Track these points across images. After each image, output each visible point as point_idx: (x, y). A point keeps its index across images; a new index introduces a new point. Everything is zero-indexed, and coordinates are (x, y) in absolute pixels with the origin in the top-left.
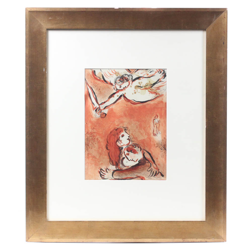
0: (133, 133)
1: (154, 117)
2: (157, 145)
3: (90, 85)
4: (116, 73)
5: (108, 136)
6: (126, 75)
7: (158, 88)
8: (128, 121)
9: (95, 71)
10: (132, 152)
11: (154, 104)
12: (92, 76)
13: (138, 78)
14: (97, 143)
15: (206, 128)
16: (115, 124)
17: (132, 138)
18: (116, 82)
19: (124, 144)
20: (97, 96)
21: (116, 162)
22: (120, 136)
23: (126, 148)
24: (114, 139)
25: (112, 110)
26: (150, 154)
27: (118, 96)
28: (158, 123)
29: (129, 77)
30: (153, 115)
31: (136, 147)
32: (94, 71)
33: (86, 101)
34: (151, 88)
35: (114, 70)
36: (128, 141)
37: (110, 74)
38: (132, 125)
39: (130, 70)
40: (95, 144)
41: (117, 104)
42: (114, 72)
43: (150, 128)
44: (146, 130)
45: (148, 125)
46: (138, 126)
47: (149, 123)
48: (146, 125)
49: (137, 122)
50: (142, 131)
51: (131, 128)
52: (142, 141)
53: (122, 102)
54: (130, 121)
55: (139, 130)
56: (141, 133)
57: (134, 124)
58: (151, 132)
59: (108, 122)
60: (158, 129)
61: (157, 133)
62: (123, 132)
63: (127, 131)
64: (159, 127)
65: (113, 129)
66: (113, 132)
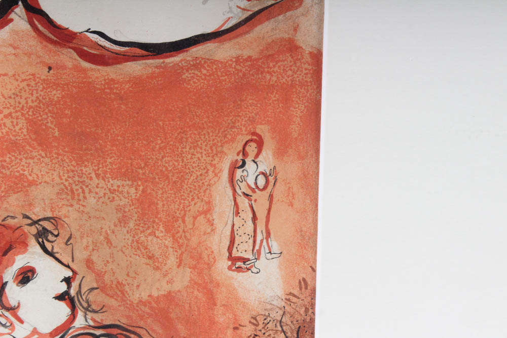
0: (94, 258)
1: (240, 148)
2: (253, 327)
8: (57, 180)
11: (238, 60)
17: (92, 289)
19: (35, 331)
22: (9, 275)
28: (265, 187)
30: (233, 140)
36: (63, 310)
38: (92, 200)
43: (208, 220)
44: (183, 234)
45: (199, 204)
46: (129, 211)
47: (205, 191)
48: (182, 201)
49: (123, 186)
50: (155, 239)
51: (81, 226)
52: (154, 305)
53: (15, 48)
54: (77, 178)
55: (134, 237)
56: (150, 258)
57: (99, 198)
58: (215, 248)
60: (261, 227)
61: (253, 250)
62: (30, 249)
63: (53, 244)
64: (267, 211)
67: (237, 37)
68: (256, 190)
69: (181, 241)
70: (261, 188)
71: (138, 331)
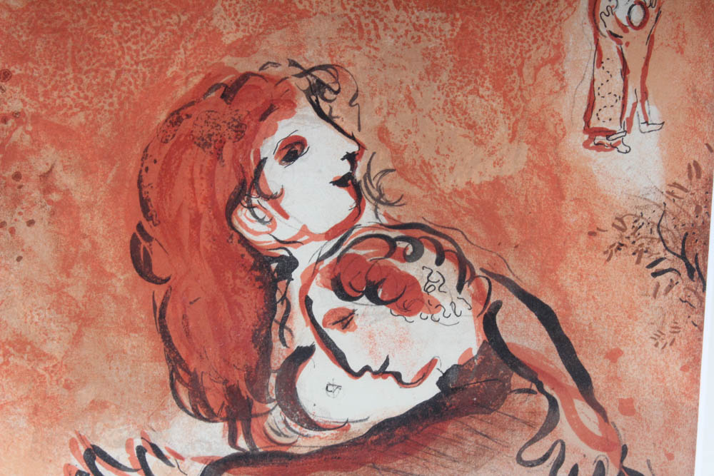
0: (390, 126)
2: (618, 232)
5: (145, 155)
8: (339, 10)
10: (378, 302)
14: (40, 214)
16: (216, 34)
17: (386, 172)
19: (304, 230)
21: (232, 393)
22: (269, 148)
23: (327, 261)
24: (211, 175)
26: (547, 317)
28: (642, 23)
31: (416, 255)
36: (345, 200)
38: (388, 41)
40: (21, 226)
43: (557, 74)
44: (519, 93)
45: (543, 48)
46: (441, 57)
47: (553, 29)
48: (520, 44)
49: (433, 19)
50: (478, 100)
51: (371, 79)
52: (474, 196)
54: (367, 8)
55: (448, 96)
56: (470, 127)
57: (398, 37)
58: (565, 114)
59: (144, 13)
60: (634, 85)
61: (621, 119)
62: (299, 111)
63: (331, 104)
64: (644, 60)
65: (198, 87)
66: (195, 114)
68: (629, 28)
69: (516, 103)
70: (636, 24)
71: (450, 233)
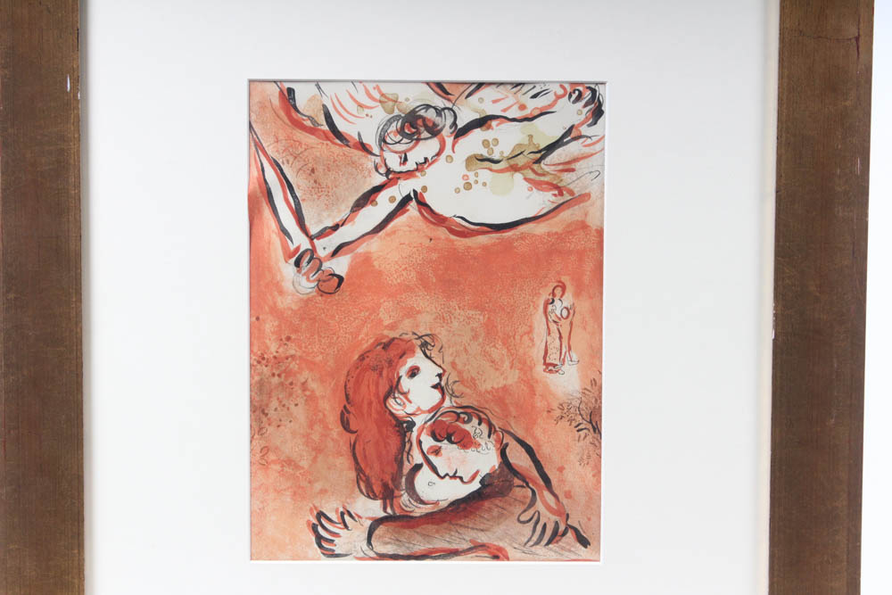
0: (457, 361)
1: (551, 291)
2: (560, 411)
3: (269, 152)
4: (384, 100)
5: (348, 375)
6: (428, 107)
7: (568, 167)
8: (434, 310)
9: (293, 90)
10: (452, 443)
11: (549, 234)
12: (282, 114)
13: (483, 122)
14: (301, 401)
15: (774, 340)
16: (381, 321)
17: (456, 382)
18: (383, 140)
19: (419, 409)
20: (304, 200)
21: (385, 486)
22: (403, 371)
23: (429, 423)
24: (377, 385)
25: (367, 259)
26: (530, 451)
27: (392, 199)
28: (567, 317)
29: (441, 116)
30: (546, 286)
31: (469, 421)
32: (291, 91)
33: (255, 221)
34: (535, 167)
35: (374, 85)
36: (437, 395)
37: (361, 106)
38: (456, 324)
39: (445, 85)
40: (292, 407)
41: (388, 235)
42: (377, 96)
43: (531, 339)
44: (514, 347)
45: (524, 327)
46: (479, 331)
47: (528, 319)
48: (513, 325)
49: (475, 314)
50: (496, 350)
51: (448, 340)
52: (495, 394)
53: (410, 227)
54: (446, 309)
55: (482, 348)
56: (492, 362)
57: (460, 322)
58: (535, 357)
59: (350, 311)
60: (565, 344)
61: (560, 359)
62: (417, 355)
63: (431, 352)
64: (569, 333)
65: (373, 344)
66: (370, 356)
67: (547, 220)
68: (562, 319)
69: (513, 352)
70: (565, 317)
71: (484, 410)
